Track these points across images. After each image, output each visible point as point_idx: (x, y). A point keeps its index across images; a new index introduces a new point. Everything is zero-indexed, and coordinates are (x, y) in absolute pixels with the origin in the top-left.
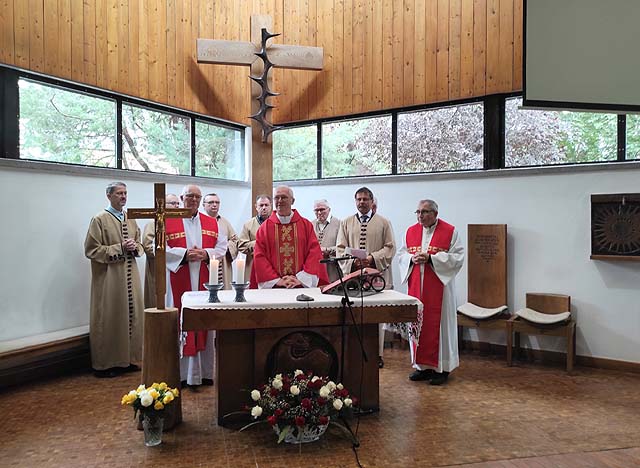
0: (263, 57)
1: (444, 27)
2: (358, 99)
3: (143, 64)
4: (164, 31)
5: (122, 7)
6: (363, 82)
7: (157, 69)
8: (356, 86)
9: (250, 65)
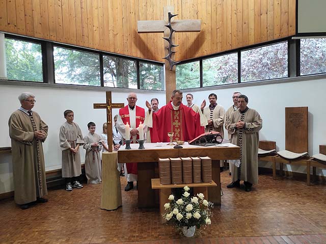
0: (169, 27)
2: (219, 44)
3: (111, 35)
4: (121, 18)
5: (100, 9)
6: (222, 35)
7: (119, 37)
8: (218, 38)
9: (163, 32)
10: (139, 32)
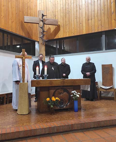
0: (42, 21)
1: (90, 14)
2: (67, 33)
3: (10, 22)
5: (5, 6)
6: (69, 29)
7: (14, 23)
8: (67, 30)
9: (39, 24)
10: (25, 22)
